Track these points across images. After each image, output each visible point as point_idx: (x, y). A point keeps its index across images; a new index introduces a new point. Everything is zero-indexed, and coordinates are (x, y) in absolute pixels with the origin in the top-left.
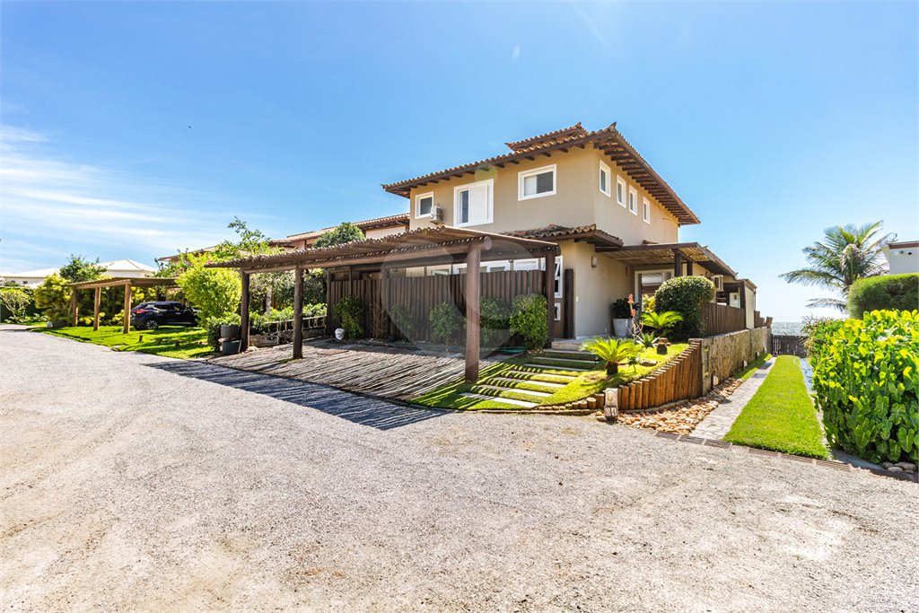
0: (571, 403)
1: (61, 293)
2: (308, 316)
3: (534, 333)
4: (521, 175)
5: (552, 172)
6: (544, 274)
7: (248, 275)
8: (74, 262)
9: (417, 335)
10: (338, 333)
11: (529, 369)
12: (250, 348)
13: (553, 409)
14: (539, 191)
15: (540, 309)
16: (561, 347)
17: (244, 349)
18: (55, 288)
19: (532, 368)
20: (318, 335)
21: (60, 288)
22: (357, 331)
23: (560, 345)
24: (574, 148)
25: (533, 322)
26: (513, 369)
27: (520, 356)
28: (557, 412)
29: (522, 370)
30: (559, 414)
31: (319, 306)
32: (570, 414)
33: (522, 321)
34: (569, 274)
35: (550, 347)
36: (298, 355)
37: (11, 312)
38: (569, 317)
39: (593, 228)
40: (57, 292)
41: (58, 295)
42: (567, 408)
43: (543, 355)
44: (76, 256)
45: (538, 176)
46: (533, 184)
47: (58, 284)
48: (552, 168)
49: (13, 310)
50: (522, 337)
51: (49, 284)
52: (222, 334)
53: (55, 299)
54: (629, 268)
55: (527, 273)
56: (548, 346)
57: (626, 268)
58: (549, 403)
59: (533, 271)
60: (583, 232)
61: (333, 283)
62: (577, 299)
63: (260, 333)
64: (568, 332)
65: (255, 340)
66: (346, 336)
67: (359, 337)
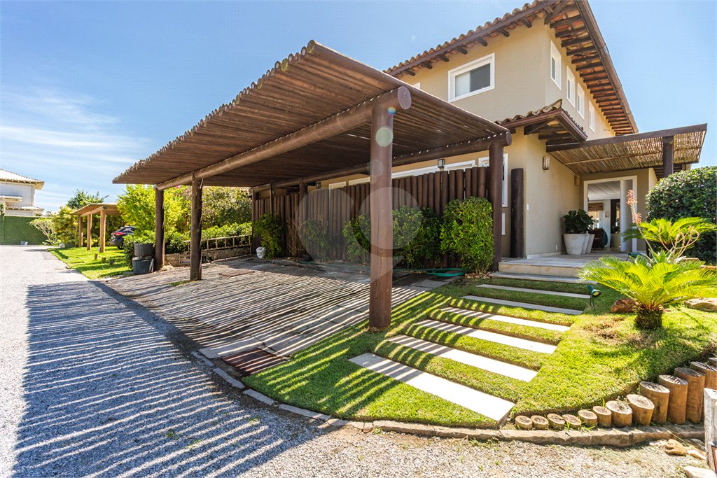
0: (589, 407)
1: (71, 220)
2: (233, 235)
3: (475, 250)
4: (452, 74)
5: (488, 66)
6: (488, 171)
7: (162, 192)
8: (79, 195)
9: (334, 254)
10: (260, 251)
11: (475, 305)
12: (165, 267)
13: (552, 427)
14: (472, 89)
15: (483, 217)
16: (513, 269)
17: (157, 267)
18: (66, 216)
19: (480, 303)
20: (243, 253)
21: (70, 217)
22: (276, 249)
23: (508, 267)
24: (518, 28)
25: (474, 236)
26: (448, 305)
27: (456, 283)
28: (562, 435)
29: (462, 307)
30: (571, 443)
31: (243, 225)
32: (596, 444)
33: (457, 235)
34: (517, 175)
35: (497, 270)
36: (196, 276)
37: (46, 236)
38: (518, 231)
39: (557, 106)
40: (67, 220)
41: (69, 222)
42: (586, 424)
43: (490, 281)
44: (81, 190)
45: (472, 72)
46: (466, 81)
47: (68, 213)
48: (490, 59)
49: (48, 235)
50: (457, 256)
51: (62, 213)
52: (135, 254)
53: (67, 225)
54: (578, 177)
55: (464, 174)
56: (494, 268)
57: (575, 177)
58: (538, 406)
59: (472, 170)
60: (542, 112)
61: (257, 201)
62: (527, 207)
63: (180, 252)
64: (515, 249)
65: (173, 259)
66: (266, 254)
67: (278, 255)
